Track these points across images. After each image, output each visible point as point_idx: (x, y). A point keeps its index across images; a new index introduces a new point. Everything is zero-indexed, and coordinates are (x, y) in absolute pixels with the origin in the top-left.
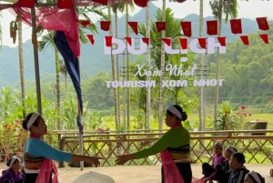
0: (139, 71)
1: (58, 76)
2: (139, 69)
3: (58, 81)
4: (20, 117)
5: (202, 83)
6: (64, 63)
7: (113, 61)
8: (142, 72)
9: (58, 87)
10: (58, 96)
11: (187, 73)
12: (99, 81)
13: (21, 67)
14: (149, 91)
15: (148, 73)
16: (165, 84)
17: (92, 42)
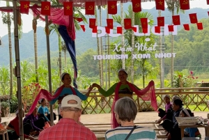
0: (116, 48)
1: (60, 53)
2: (117, 47)
3: (60, 56)
4: (34, 81)
5: (161, 55)
6: (64, 44)
7: (98, 41)
8: (119, 49)
9: (60, 60)
10: (60, 67)
11: (150, 49)
12: (89, 56)
13: (35, 47)
14: (124, 62)
15: (122, 50)
16: (134, 56)
17: (84, 30)
